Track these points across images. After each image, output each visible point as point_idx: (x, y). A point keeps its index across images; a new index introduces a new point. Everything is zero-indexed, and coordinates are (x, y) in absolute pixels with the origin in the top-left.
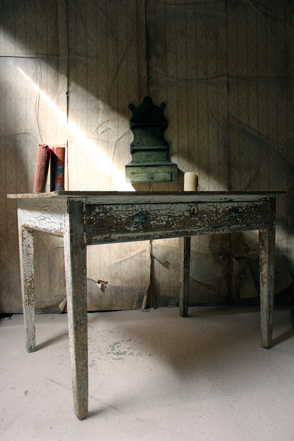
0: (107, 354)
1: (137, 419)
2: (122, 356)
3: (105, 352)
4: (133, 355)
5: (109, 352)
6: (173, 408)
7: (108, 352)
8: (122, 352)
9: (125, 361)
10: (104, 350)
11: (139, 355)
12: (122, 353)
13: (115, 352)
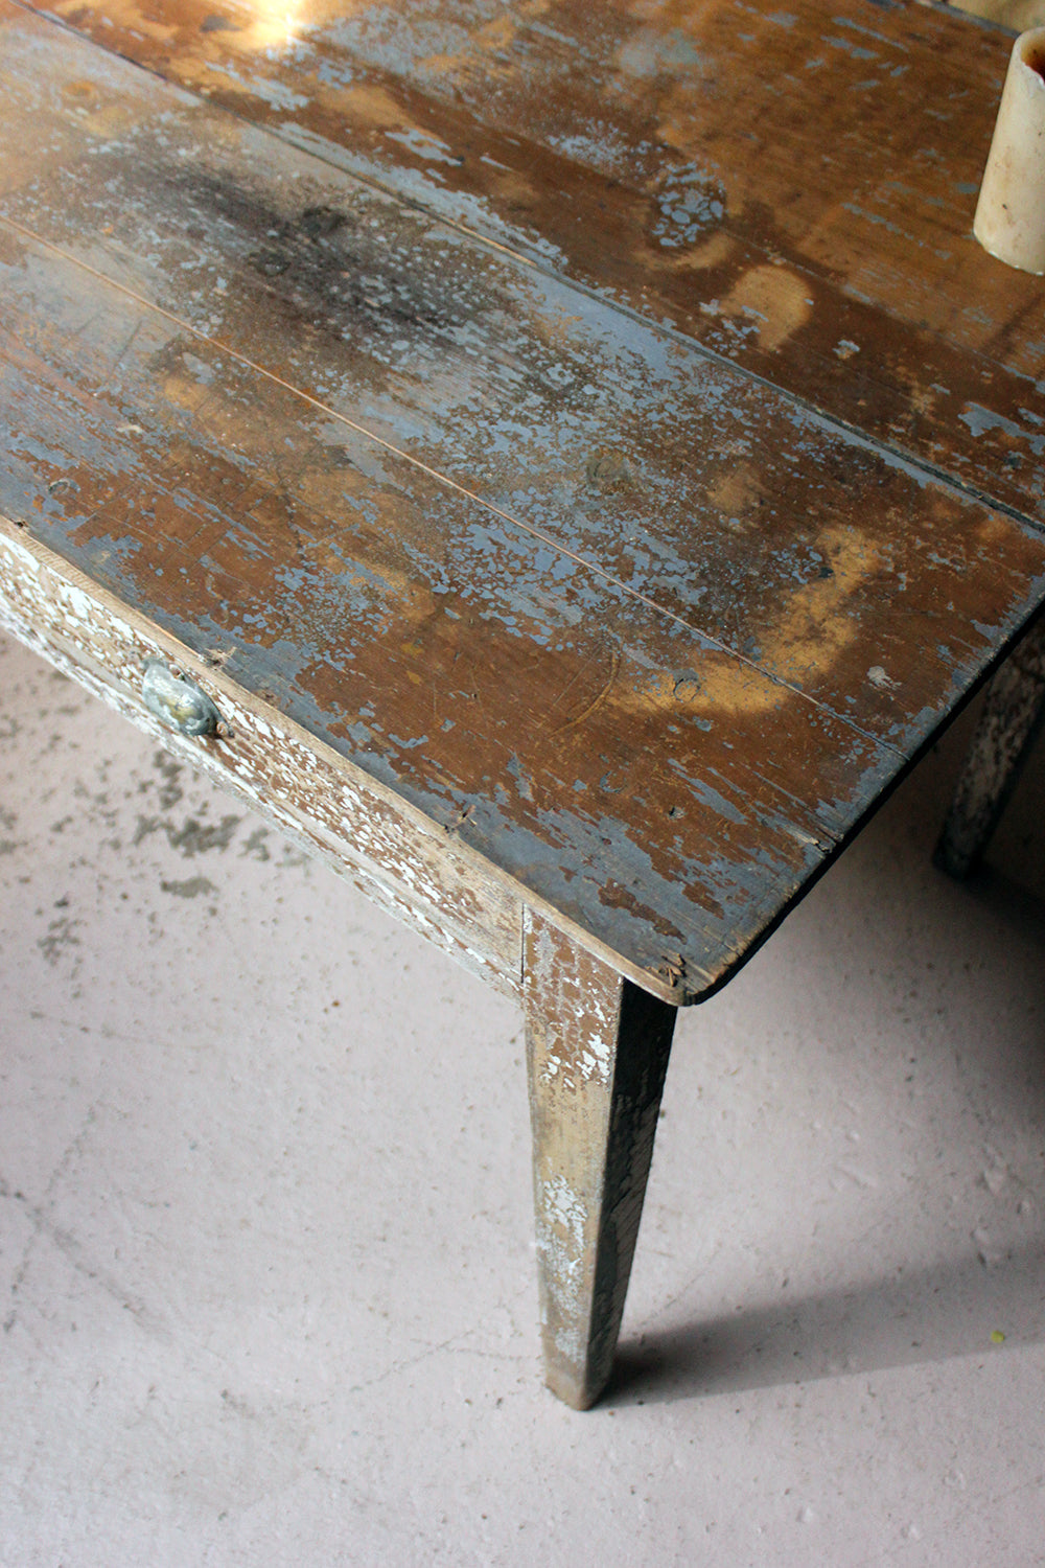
0: (138, 839)
1: (225, 1394)
2: (208, 863)
3: (128, 826)
4: (266, 857)
5: (150, 814)
6: (389, 1330)
7: (142, 819)
8: (217, 823)
9: (220, 906)
10: (128, 795)
11: (293, 863)
12: (211, 830)
13: (179, 816)
